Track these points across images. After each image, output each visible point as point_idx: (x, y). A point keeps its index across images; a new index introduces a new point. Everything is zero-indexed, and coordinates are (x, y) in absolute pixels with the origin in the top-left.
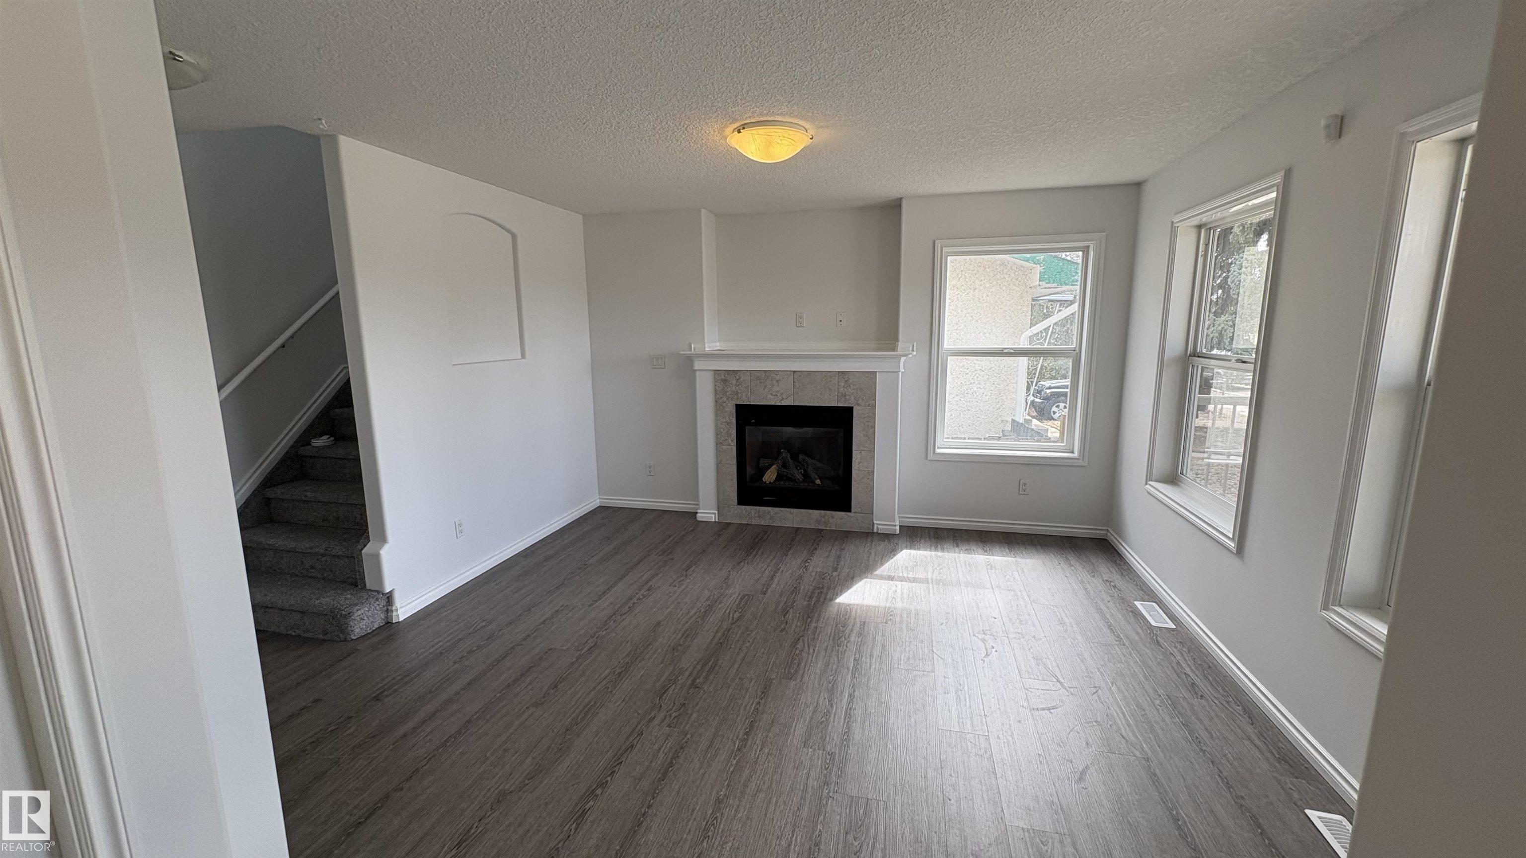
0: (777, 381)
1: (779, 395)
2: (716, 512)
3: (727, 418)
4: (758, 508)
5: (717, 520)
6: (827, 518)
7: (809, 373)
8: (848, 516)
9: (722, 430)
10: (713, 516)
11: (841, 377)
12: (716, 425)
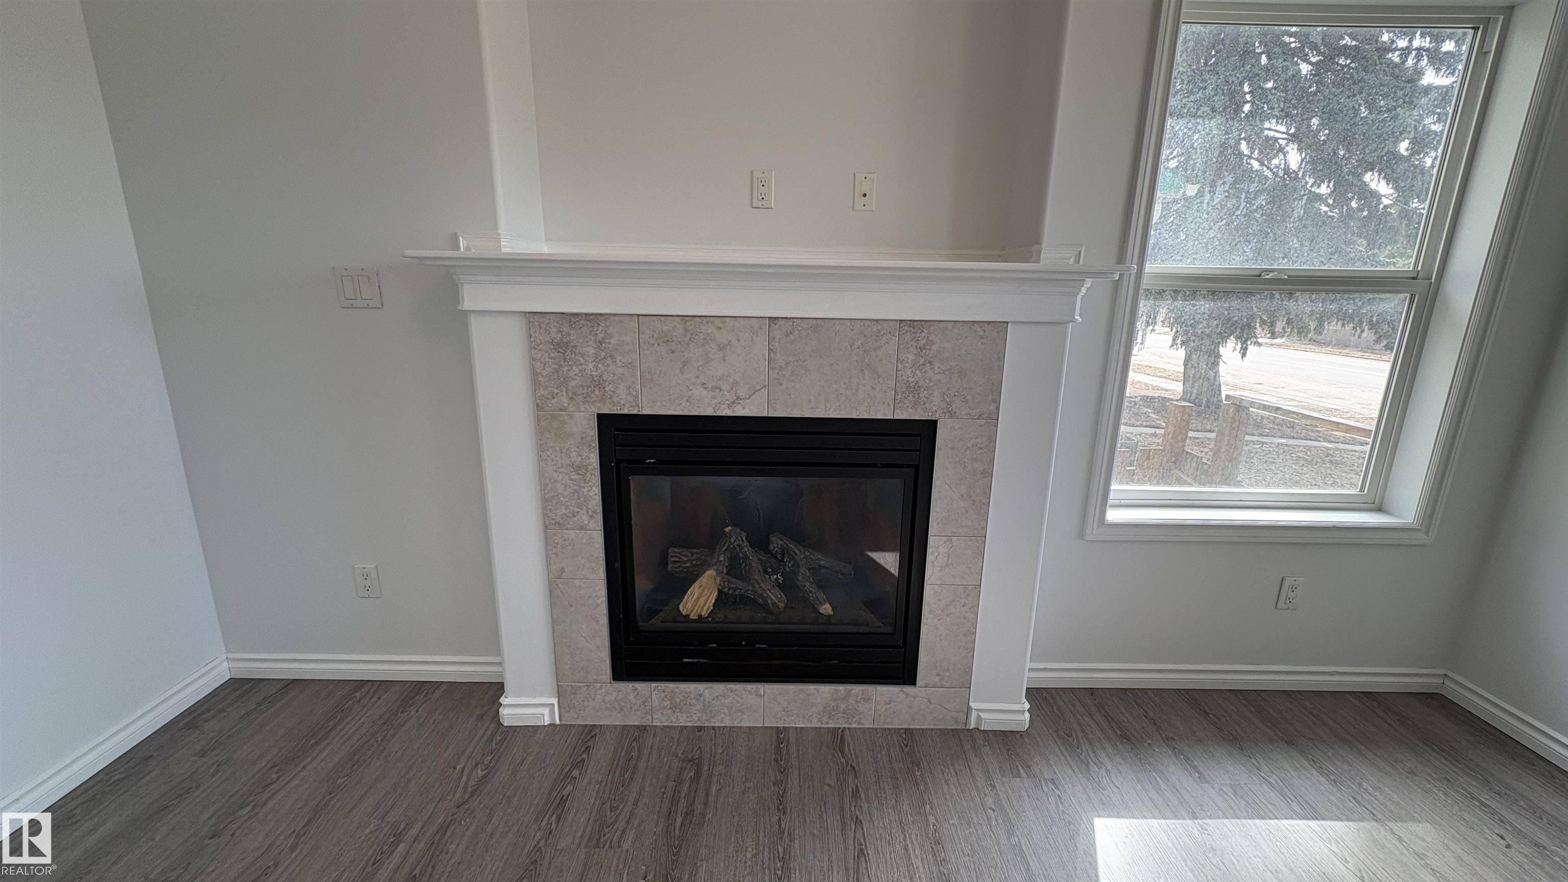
0: (722, 348)
1: (725, 387)
2: (555, 701)
3: (573, 454)
4: (671, 686)
5: (558, 722)
6: (852, 701)
7: (818, 324)
8: (907, 694)
9: (560, 488)
10: (546, 711)
11: (908, 337)
12: (541, 474)
